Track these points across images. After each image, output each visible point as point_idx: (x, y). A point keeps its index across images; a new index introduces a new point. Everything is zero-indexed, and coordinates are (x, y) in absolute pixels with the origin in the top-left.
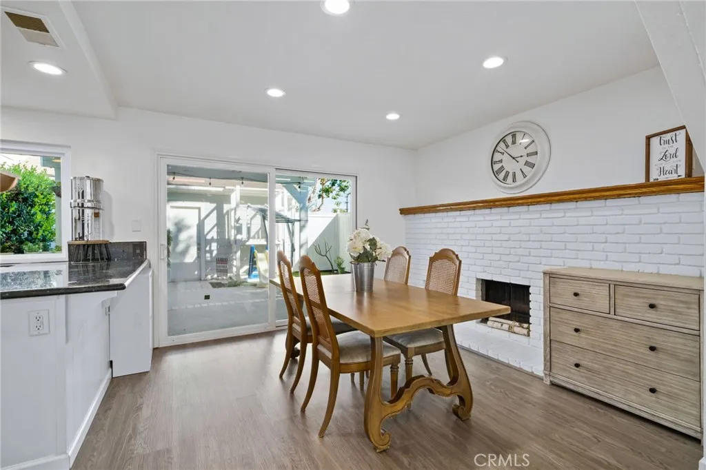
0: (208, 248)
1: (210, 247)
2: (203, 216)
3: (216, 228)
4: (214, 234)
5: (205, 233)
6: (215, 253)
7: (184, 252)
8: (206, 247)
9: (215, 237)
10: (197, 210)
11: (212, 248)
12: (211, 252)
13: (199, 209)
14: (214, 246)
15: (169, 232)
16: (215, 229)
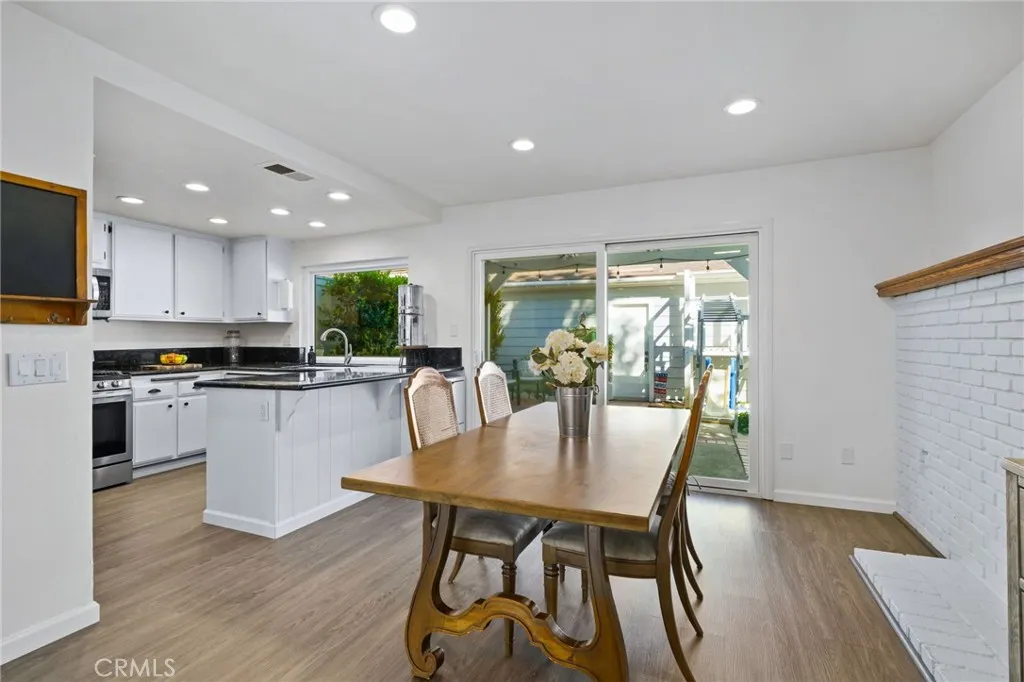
0: (658, 359)
1: (661, 357)
2: (651, 315)
3: (668, 331)
4: (666, 340)
5: (655, 339)
6: (667, 366)
7: (630, 364)
8: (655, 357)
9: (668, 345)
10: (645, 308)
11: (664, 359)
12: (662, 364)
13: (647, 306)
14: (666, 356)
15: (610, 338)
16: (668, 333)
